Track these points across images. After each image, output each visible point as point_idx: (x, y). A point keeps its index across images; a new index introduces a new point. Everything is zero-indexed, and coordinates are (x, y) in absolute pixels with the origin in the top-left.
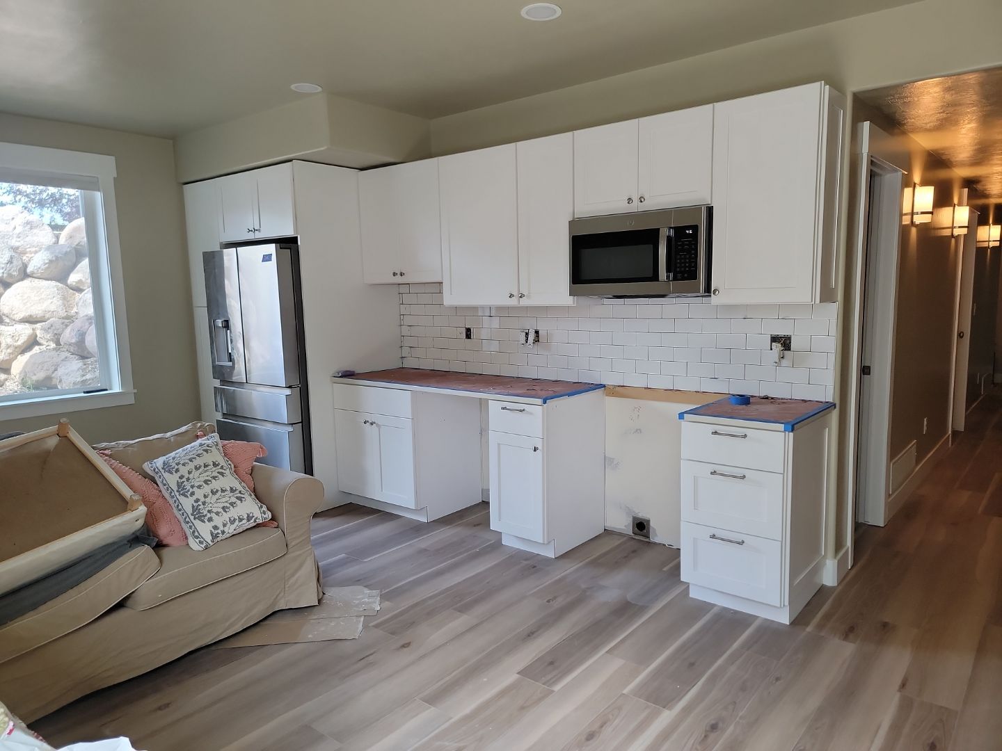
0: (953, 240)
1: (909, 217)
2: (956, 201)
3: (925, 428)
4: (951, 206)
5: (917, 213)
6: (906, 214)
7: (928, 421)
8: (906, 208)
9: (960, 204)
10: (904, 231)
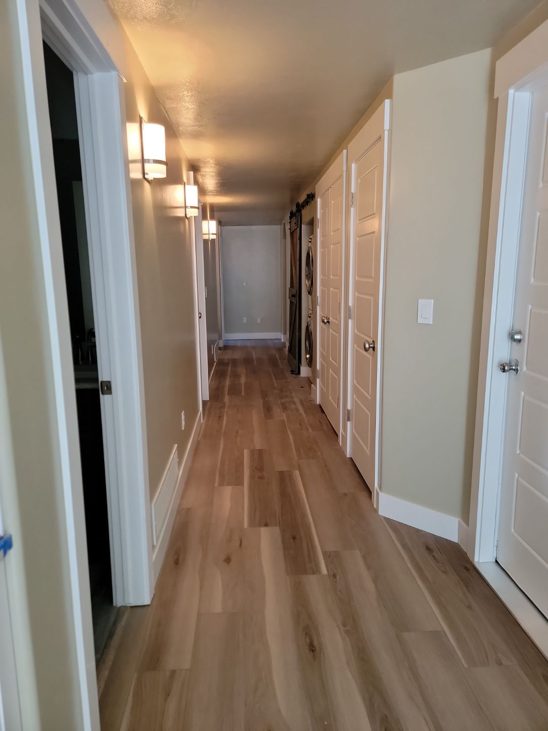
0: (187, 220)
1: (139, 165)
2: (185, 179)
3: (183, 423)
4: (181, 184)
5: (148, 161)
6: (134, 161)
7: (185, 415)
8: (133, 152)
9: (189, 183)
10: (135, 186)
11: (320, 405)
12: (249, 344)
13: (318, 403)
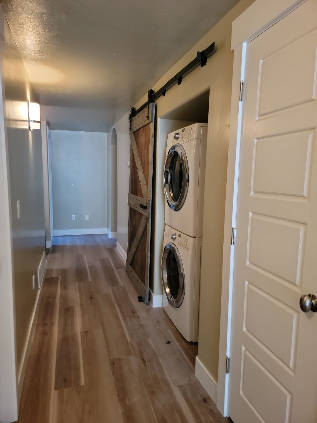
11: (229, 418)
12: (78, 242)
13: (225, 414)
